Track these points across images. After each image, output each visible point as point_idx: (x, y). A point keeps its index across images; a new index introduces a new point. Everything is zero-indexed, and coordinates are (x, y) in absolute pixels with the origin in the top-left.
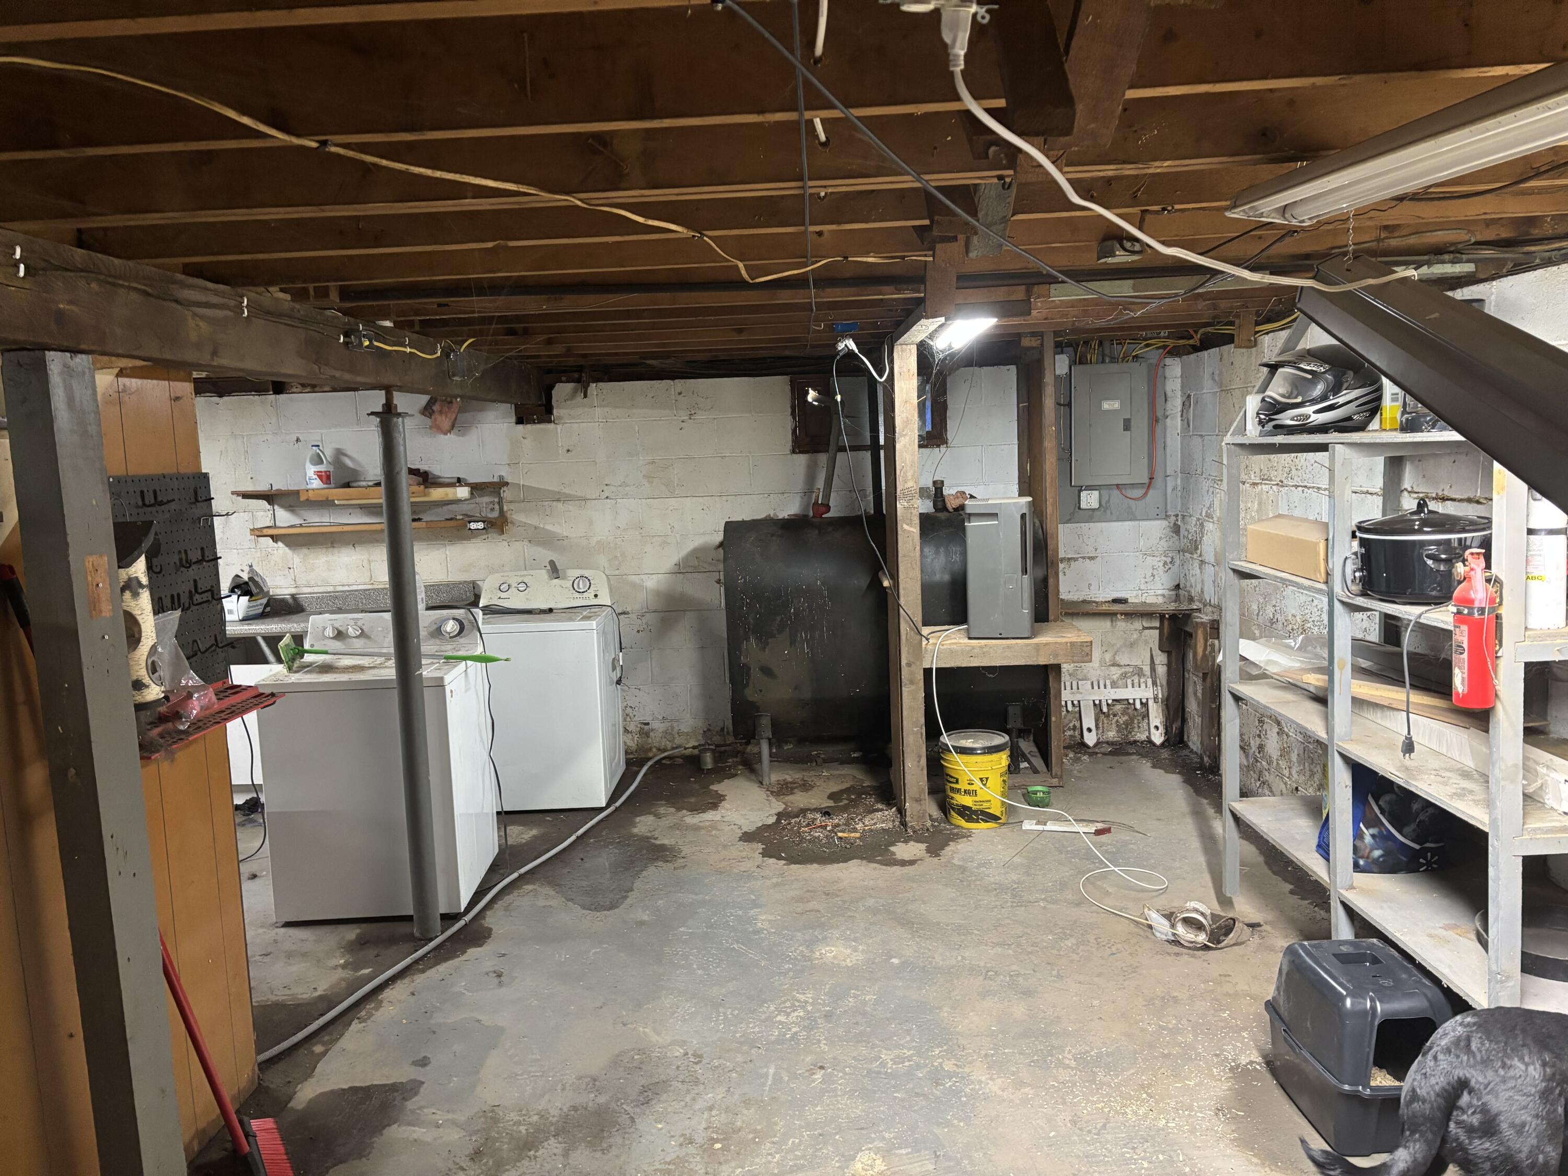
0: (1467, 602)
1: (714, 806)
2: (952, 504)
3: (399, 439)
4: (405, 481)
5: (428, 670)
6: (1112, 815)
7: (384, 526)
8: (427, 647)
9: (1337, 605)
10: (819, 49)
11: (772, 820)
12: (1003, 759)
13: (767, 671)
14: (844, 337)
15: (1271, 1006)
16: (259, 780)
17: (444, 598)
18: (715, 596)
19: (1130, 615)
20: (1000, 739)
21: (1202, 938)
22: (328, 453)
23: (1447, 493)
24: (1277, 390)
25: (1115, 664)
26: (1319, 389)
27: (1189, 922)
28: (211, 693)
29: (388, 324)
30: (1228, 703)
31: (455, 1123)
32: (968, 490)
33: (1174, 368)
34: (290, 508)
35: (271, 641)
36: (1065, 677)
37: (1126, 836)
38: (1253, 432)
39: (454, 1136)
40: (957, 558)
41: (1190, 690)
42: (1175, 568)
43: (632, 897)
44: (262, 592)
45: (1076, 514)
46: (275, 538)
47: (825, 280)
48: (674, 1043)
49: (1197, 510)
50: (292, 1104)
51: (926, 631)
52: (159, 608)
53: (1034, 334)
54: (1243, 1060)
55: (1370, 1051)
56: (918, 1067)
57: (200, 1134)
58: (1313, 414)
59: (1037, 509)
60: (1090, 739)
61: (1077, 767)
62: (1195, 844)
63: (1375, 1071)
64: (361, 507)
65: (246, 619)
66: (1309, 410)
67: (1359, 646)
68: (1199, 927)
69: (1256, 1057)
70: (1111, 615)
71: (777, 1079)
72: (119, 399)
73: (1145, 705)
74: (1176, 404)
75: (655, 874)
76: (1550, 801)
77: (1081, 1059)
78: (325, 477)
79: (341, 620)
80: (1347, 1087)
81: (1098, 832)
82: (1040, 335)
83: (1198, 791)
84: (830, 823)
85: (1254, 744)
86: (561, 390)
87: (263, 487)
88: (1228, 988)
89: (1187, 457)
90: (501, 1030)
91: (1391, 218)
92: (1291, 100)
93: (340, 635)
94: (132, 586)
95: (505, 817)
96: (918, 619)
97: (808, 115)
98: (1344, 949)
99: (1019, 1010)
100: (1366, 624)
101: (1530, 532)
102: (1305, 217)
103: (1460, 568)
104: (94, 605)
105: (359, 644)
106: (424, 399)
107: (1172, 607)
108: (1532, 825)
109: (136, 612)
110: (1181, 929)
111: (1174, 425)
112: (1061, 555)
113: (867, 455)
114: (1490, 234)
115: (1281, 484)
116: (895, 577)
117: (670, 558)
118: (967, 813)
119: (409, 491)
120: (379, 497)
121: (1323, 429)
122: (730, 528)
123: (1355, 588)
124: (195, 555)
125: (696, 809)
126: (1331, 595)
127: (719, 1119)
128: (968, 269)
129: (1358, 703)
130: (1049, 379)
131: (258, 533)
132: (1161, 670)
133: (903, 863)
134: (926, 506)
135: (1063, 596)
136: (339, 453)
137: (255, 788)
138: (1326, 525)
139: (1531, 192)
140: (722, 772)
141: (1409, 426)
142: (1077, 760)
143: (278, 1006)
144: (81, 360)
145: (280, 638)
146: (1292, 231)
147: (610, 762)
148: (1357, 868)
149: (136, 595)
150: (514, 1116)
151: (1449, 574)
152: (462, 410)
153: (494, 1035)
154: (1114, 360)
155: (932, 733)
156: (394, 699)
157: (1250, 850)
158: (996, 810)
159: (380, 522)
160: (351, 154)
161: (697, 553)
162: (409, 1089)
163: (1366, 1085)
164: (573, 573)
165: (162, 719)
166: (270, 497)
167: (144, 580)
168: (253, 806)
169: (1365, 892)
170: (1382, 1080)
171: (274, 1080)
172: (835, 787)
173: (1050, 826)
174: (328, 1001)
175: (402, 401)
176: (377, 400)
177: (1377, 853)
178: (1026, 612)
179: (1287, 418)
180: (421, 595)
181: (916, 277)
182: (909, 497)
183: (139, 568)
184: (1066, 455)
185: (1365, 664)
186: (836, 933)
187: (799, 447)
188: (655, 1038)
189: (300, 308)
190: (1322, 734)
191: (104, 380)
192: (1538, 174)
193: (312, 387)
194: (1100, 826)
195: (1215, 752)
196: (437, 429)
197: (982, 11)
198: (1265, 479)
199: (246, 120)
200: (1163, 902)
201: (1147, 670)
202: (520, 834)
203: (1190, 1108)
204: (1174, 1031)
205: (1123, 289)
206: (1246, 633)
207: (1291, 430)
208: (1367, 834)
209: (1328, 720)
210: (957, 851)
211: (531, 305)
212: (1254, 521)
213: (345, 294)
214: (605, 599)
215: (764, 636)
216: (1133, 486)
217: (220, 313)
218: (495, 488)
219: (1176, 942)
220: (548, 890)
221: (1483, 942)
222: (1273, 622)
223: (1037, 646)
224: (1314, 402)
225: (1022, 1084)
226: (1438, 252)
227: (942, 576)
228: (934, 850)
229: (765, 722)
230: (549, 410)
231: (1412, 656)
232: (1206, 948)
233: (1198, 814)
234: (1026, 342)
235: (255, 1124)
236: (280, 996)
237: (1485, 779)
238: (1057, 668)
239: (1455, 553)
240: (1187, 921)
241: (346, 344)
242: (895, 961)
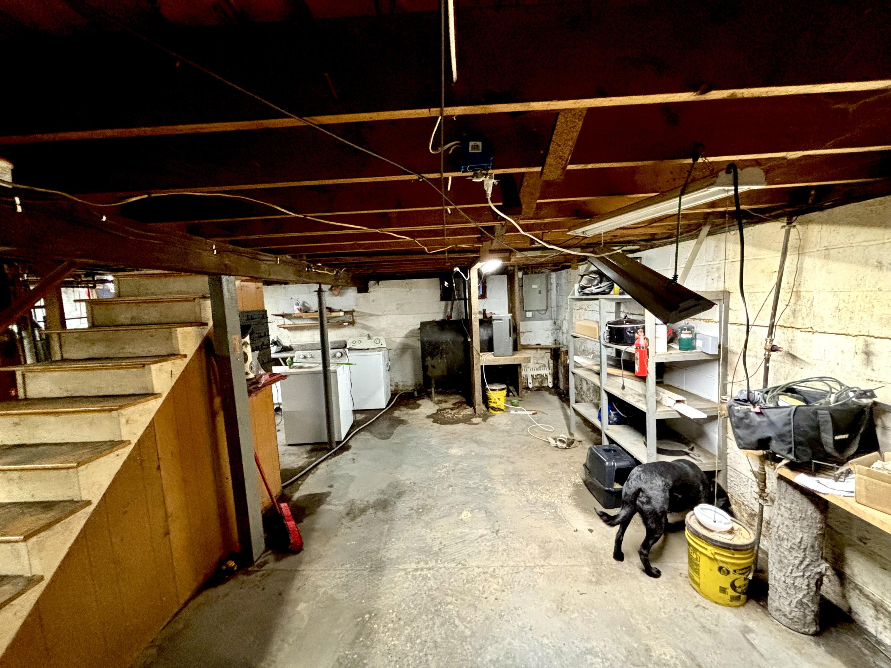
0: (638, 345)
1: (418, 408)
2: (488, 316)
3: (323, 298)
4: (325, 311)
5: (332, 368)
6: (538, 409)
7: (319, 324)
8: (332, 360)
9: (602, 346)
10: (449, 189)
11: (435, 412)
12: (505, 392)
13: (433, 367)
14: (455, 266)
15: (585, 465)
16: (280, 401)
17: (336, 345)
18: (418, 344)
19: (542, 349)
20: (504, 386)
21: (565, 445)
22: (301, 302)
23: (634, 312)
24: (584, 283)
25: (538, 363)
26: (596, 282)
27: (561, 441)
28: (268, 375)
29: (320, 264)
30: (571, 375)
31: (341, 504)
32: (493, 312)
33: (554, 275)
34: (289, 319)
35: (284, 359)
36: (523, 367)
37: (541, 415)
38: (577, 295)
39: (341, 508)
40: (490, 332)
41: (560, 371)
42: (555, 335)
43: (394, 436)
44: (281, 344)
45: (525, 319)
46: (284, 328)
47: (450, 251)
48: (407, 480)
49: (561, 317)
50: (293, 499)
51: (481, 354)
52: (253, 350)
53: (512, 266)
54: (577, 481)
55: (613, 477)
56: (481, 485)
57: (265, 508)
58: (594, 290)
59: (514, 317)
60: (530, 386)
61: (526, 395)
62: (562, 417)
63: (615, 484)
64: (311, 318)
65: (276, 353)
66: (593, 288)
67: (609, 358)
68: (564, 442)
69: (581, 480)
70: (536, 349)
71: (438, 490)
72: (241, 287)
73: (547, 376)
74: (554, 286)
75: (400, 429)
76: (664, 402)
77: (529, 482)
78: (300, 310)
79: (305, 353)
80: (607, 488)
81: (533, 414)
82: (514, 266)
83: (563, 401)
84: (453, 412)
85: (579, 387)
86: (371, 283)
87: (280, 312)
88: (572, 460)
89: (558, 302)
90: (354, 477)
91: (614, 234)
92: (584, 202)
93: (305, 357)
94: (245, 344)
95: (355, 412)
96: (479, 350)
97: (446, 207)
98: (606, 448)
99: (510, 468)
100: (611, 351)
101: (656, 324)
102: (590, 234)
103: (636, 335)
104: (235, 349)
105: (311, 360)
106: (330, 286)
107: (554, 346)
108: (659, 410)
109: (246, 352)
110: (559, 443)
111: (554, 292)
112: (521, 331)
113: (463, 302)
114: (643, 238)
115: (586, 310)
116: (472, 338)
117: (404, 332)
118: (494, 409)
119: (326, 314)
120: (317, 315)
121: (597, 294)
122: (422, 323)
123: (608, 341)
124: (263, 334)
125: (412, 408)
126: (600, 343)
127: (421, 502)
128: (493, 248)
129: (609, 375)
130: (516, 279)
131: (279, 326)
132: (551, 365)
133: (475, 424)
134: (481, 317)
135: (522, 343)
136: (304, 303)
137: (279, 404)
138: (598, 322)
139: (653, 227)
140: (420, 397)
141: (621, 294)
142: (527, 392)
143: (287, 470)
144: (232, 278)
145: (287, 358)
146: (586, 238)
147: (386, 394)
148: (609, 423)
149: (246, 347)
150: (359, 502)
151: (634, 336)
152: (341, 289)
153: (352, 479)
154: (536, 273)
155: (483, 385)
156: (321, 376)
157: (579, 419)
158: (503, 408)
159: (318, 323)
160: (312, 219)
161: (412, 332)
162: (328, 494)
163: (612, 488)
164: (375, 338)
165: (254, 383)
166: (283, 316)
167: (249, 342)
168: (278, 410)
169: (612, 431)
170: (617, 486)
171: (287, 491)
172: (455, 401)
173: (519, 412)
174: (302, 468)
175: (325, 287)
176: (316, 287)
177: (615, 419)
178: (511, 348)
179: (586, 291)
180: (330, 346)
181: (477, 250)
182: (475, 314)
183: (247, 339)
184: (522, 302)
185: (611, 363)
186: (455, 445)
187: (442, 299)
188: (402, 478)
189: (295, 261)
190: (599, 384)
191: (238, 283)
192: (655, 222)
193: (296, 283)
194: (534, 412)
195: (567, 390)
196: (334, 294)
197: (495, 181)
198: (581, 308)
199: (283, 210)
200: (553, 435)
201: (547, 365)
202: (360, 417)
203: (561, 496)
204: (557, 473)
205: (538, 253)
206: (576, 354)
207: (588, 294)
208: (612, 413)
209: (600, 380)
210: (491, 420)
211: (363, 259)
212: (578, 321)
213: (308, 256)
214: (384, 345)
215: (433, 356)
216: (542, 310)
217: (272, 263)
218: (351, 312)
219: (557, 447)
220: (368, 434)
221: (645, 444)
222: (584, 350)
223: (514, 359)
224: (594, 286)
225: (511, 490)
226: (629, 243)
227: (486, 338)
228: (484, 420)
229: (433, 382)
230: (368, 289)
231: (624, 360)
232: (566, 448)
233: (563, 408)
234: (510, 268)
235: (282, 505)
236: (287, 467)
237: (645, 396)
238: (520, 365)
239: (635, 331)
240: (560, 440)
241: (308, 271)
242: (473, 454)
